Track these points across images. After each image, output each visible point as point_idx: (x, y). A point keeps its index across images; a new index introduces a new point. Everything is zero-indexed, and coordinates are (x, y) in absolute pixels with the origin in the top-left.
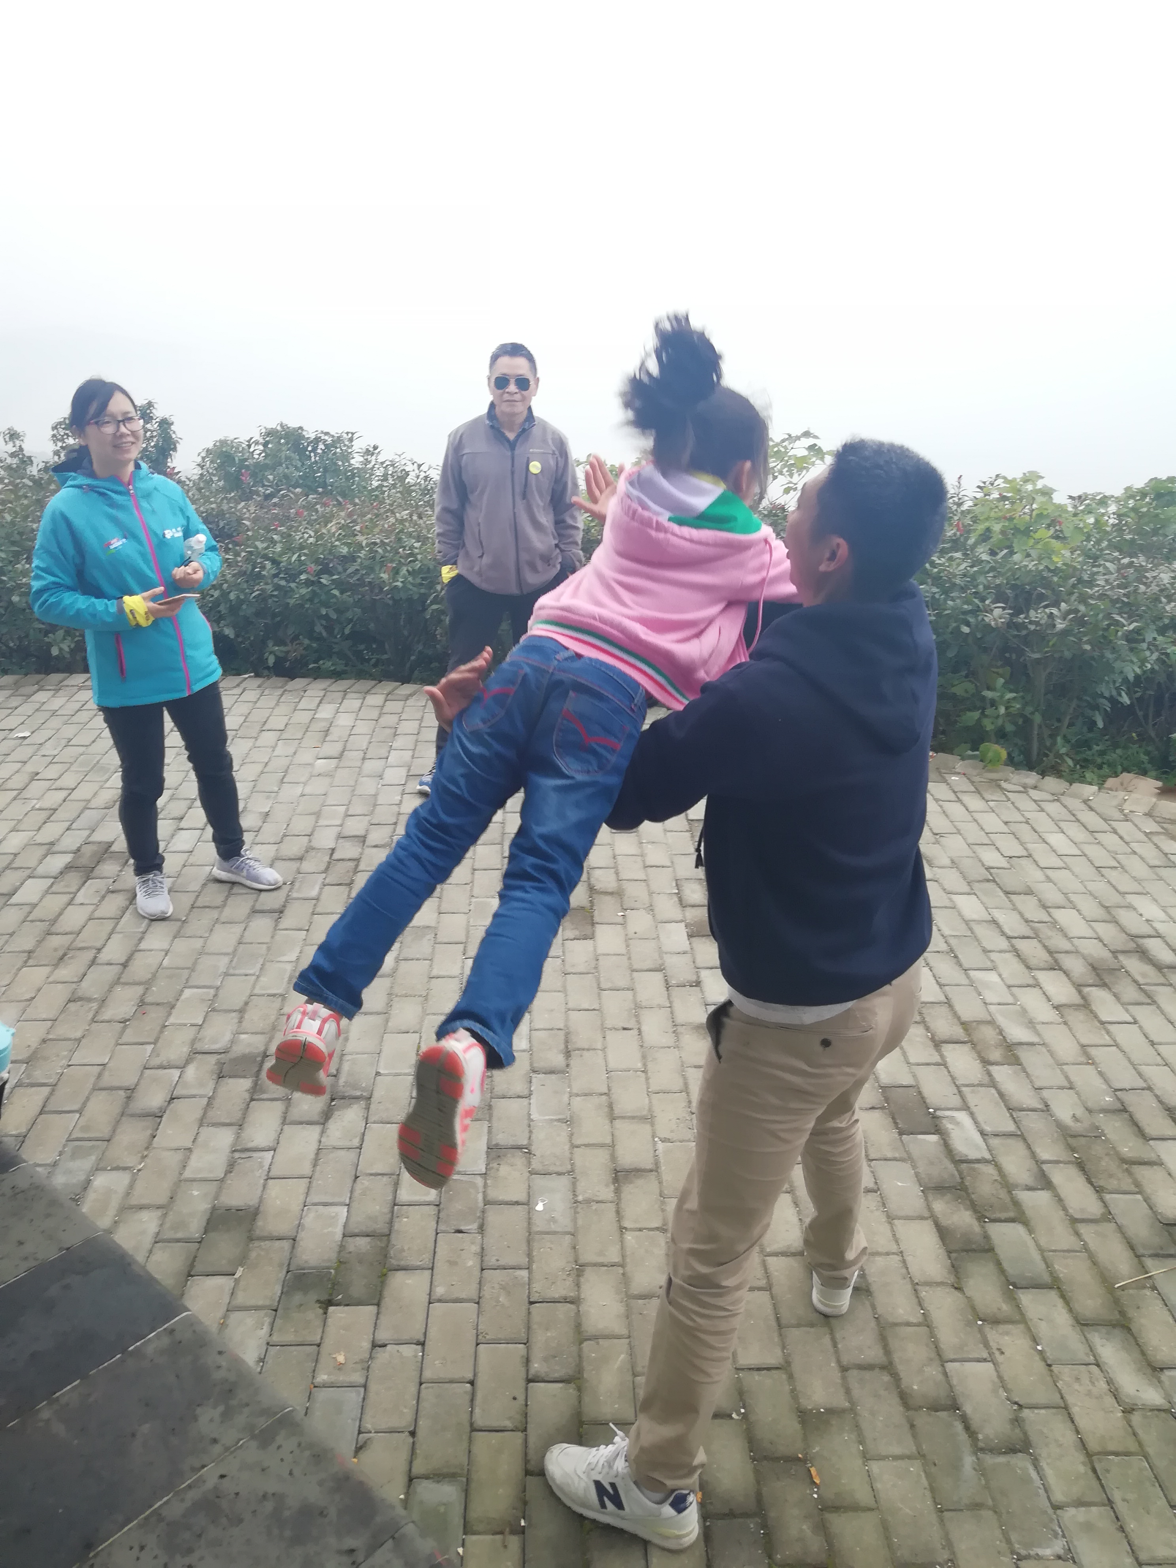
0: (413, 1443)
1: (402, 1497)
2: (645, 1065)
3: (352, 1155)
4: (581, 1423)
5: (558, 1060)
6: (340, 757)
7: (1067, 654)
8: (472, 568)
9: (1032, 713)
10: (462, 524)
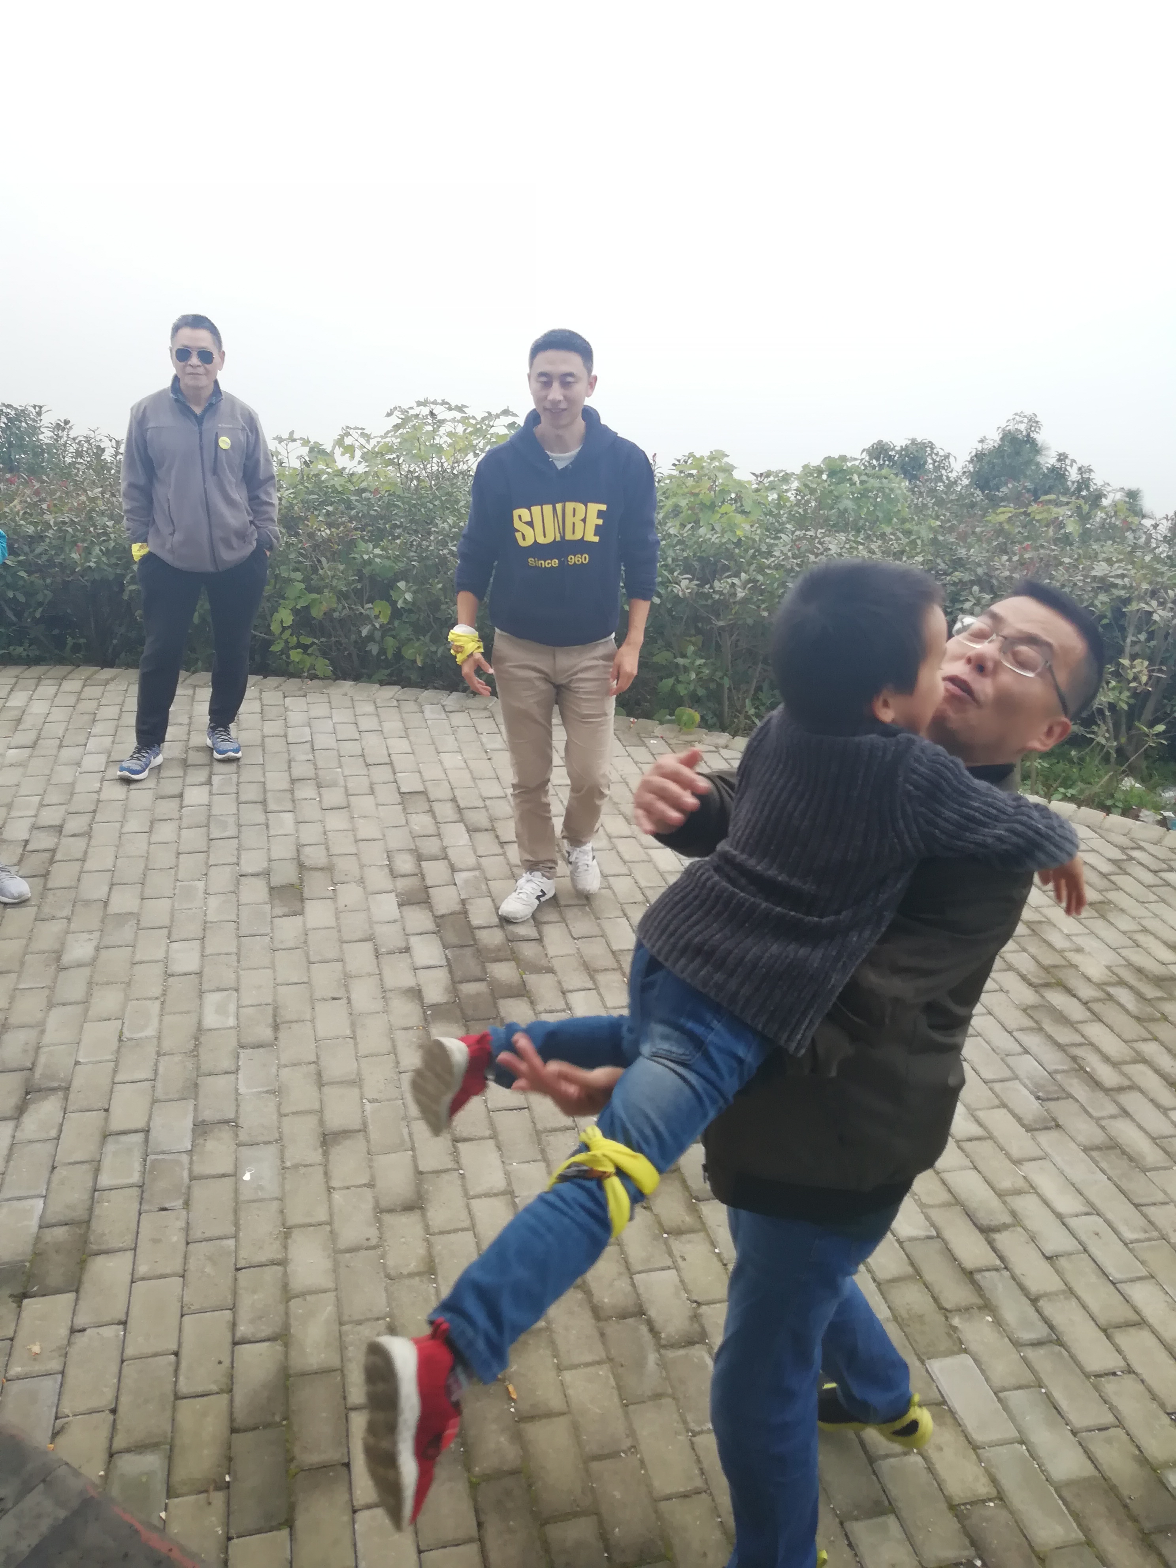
0: (115, 1420)
1: (102, 1473)
2: (354, 1031)
3: (49, 1147)
4: (287, 1376)
5: (266, 1033)
6: (34, 745)
7: (750, 621)
8: (163, 546)
9: (722, 678)
10: (151, 501)
